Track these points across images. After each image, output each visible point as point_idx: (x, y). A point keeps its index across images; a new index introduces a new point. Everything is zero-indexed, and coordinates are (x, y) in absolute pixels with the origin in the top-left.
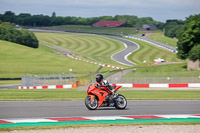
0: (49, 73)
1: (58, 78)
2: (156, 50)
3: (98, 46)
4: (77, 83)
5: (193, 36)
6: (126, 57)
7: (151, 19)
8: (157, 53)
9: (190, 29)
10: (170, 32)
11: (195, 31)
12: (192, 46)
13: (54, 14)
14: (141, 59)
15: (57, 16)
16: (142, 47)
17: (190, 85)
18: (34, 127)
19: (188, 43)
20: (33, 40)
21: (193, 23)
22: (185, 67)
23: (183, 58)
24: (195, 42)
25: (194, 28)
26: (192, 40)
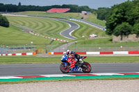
0: (17, 45)
1: (23, 48)
2: (90, 29)
3: (51, 26)
4: (37, 52)
5: (116, 19)
6: (70, 34)
7: (87, 7)
8: (92, 31)
9: (114, 14)
10: (100, 16)
11: (118, 15)
12: (116, 26)
13: (20, 4)
14: (81, 34)
15: (22, 5)
16: (81, 27)
17: (114, 53)
18: (6, 82)
19: (113, 23)
20: (5, 22)
21: (116, 10)
22: (111, 40)
23: (110, 34)
24: (118, 23)
25: (117, 13)
26: (116, 21)
